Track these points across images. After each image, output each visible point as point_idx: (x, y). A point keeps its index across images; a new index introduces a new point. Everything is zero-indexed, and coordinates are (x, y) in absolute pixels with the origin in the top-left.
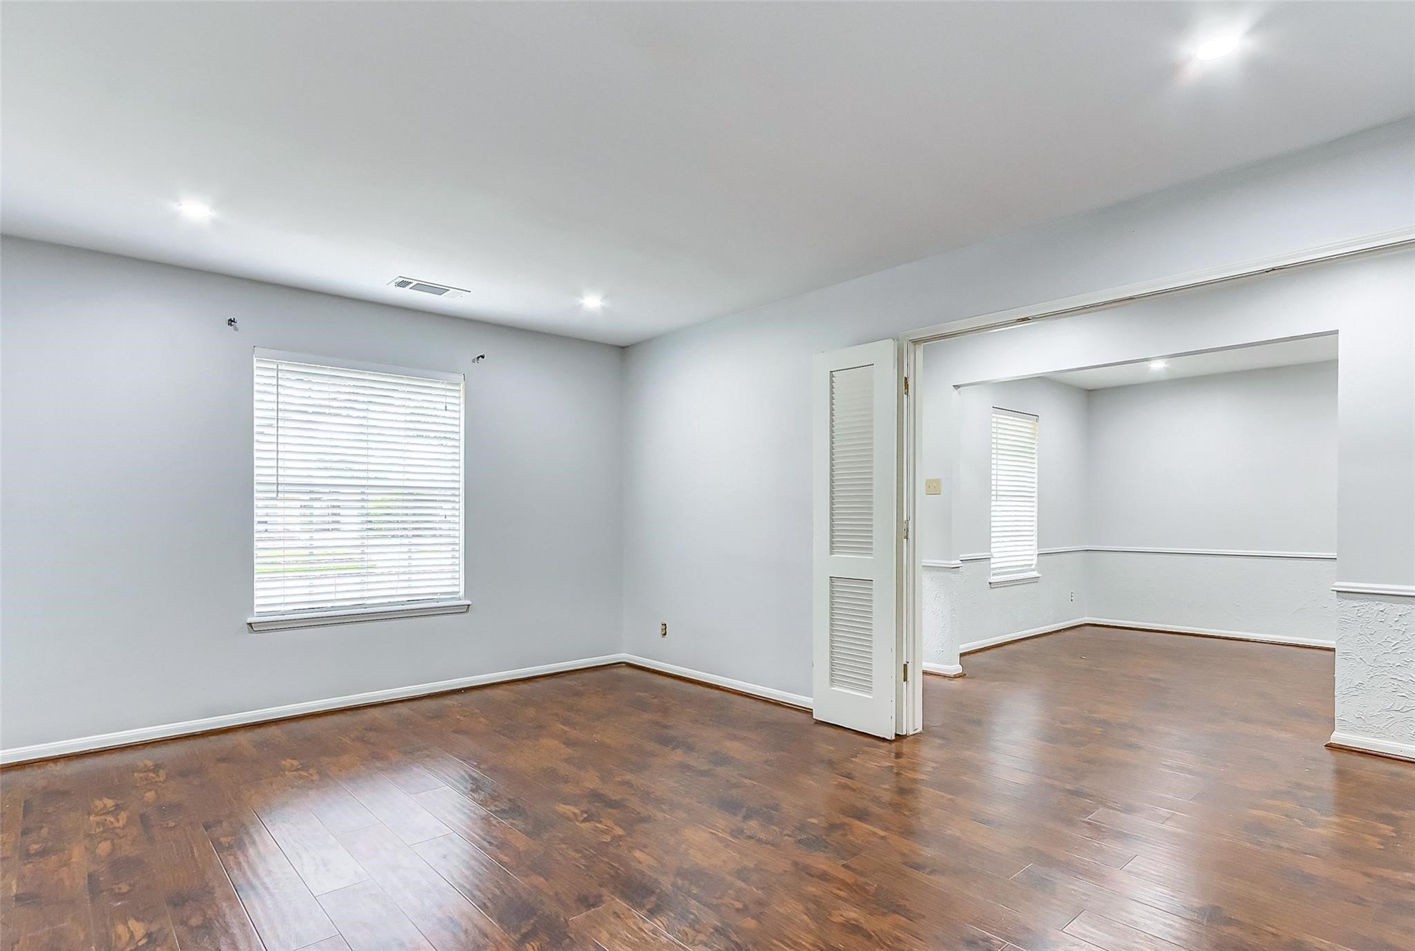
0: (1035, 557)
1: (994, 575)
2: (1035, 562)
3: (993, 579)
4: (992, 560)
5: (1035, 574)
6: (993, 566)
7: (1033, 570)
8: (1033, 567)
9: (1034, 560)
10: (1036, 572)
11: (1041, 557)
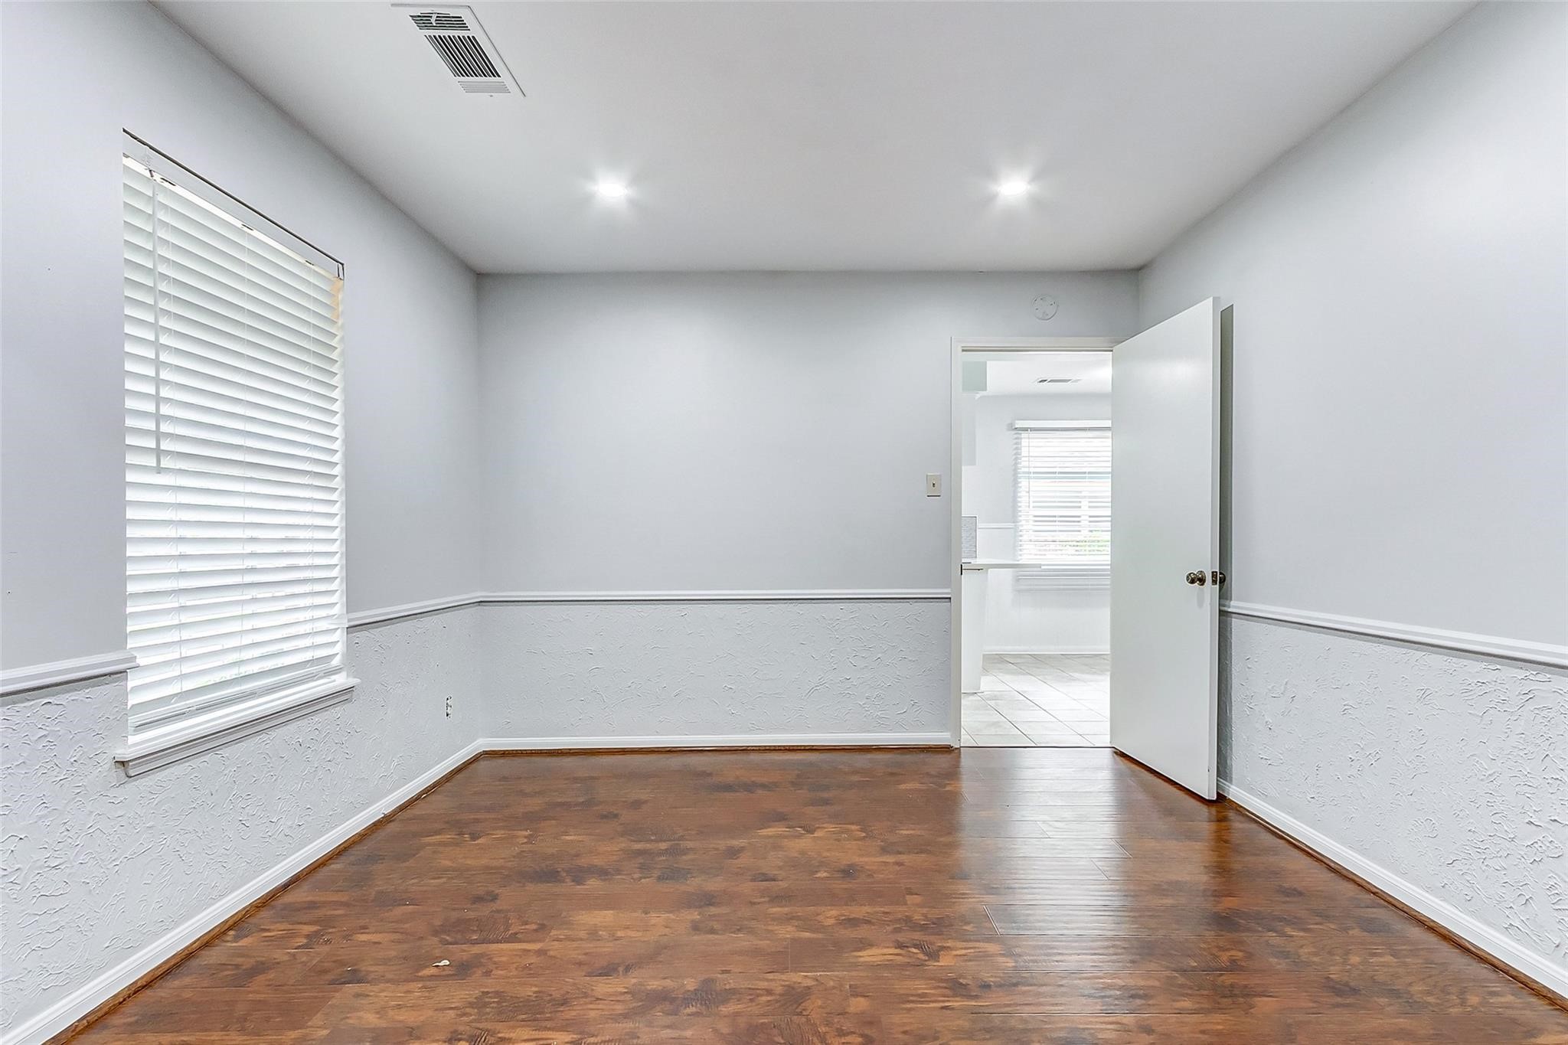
0: (339, 636)
1: (141, 727)
2: (339, 648)
3: (136, 743)
4: (133, 681)
5: (341, 681)
6: (133, 700)
7: (336, 671)
8: (336, 662)
9: (337, 645)
10: (344, 674)
11: (362, 636)
